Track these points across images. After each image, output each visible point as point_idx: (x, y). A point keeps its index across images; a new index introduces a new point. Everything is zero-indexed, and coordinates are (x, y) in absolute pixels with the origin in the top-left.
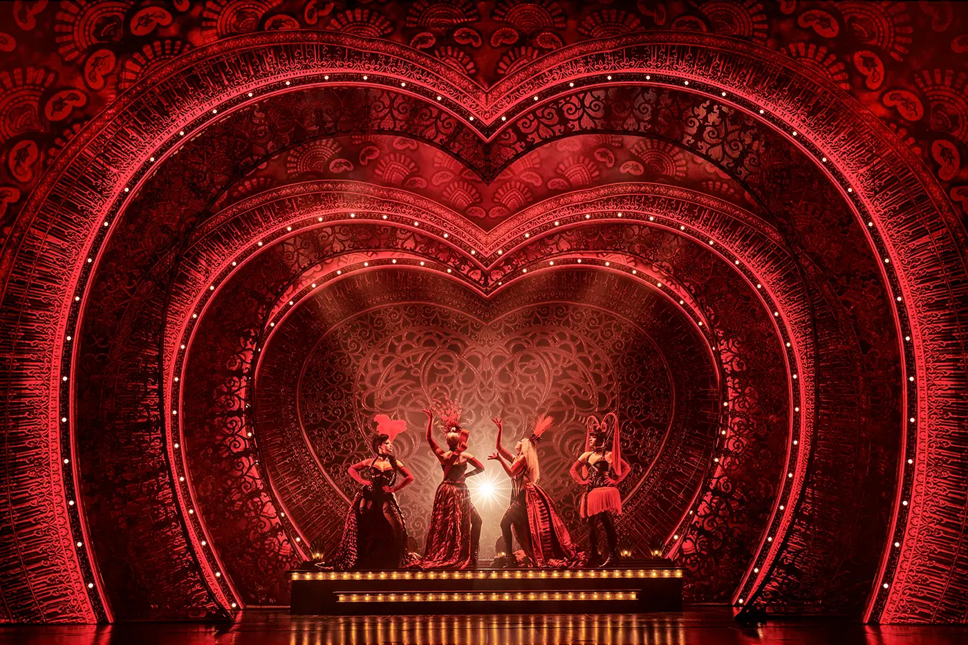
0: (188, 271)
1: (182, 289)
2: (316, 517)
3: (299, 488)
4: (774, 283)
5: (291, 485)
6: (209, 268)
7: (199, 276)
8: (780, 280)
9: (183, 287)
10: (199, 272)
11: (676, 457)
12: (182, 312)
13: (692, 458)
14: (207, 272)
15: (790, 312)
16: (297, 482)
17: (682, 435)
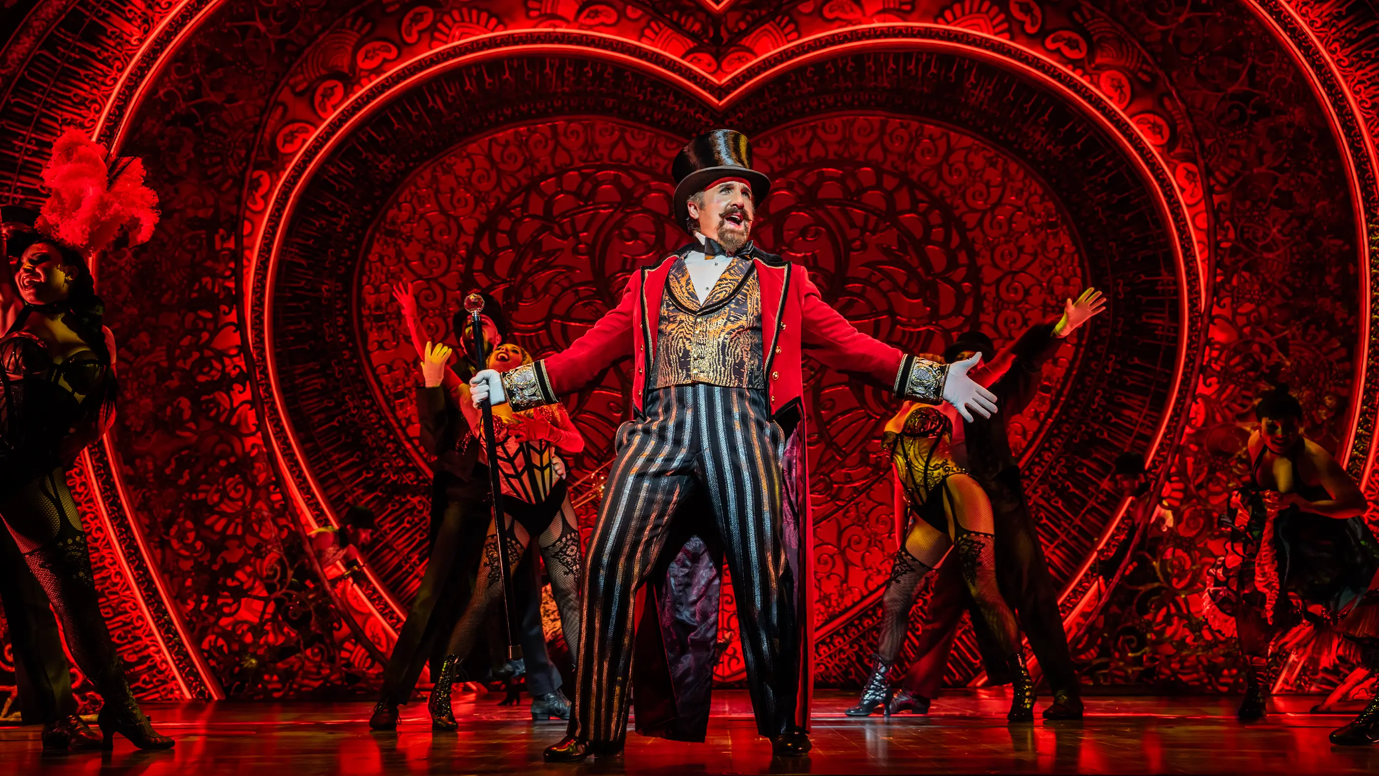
0: (104, 17)
1: (93, 55)
2: (392, 529)
3: (359, 474)
4: (1324, 25)
5: (343, 469)
6: (150, 13)
7: (128, 27)
8: (1340, 17)
9: (95, 50)
10: (129, 20)
11: (1095, 410)
12: (95, 101)
13: (1127, 412)
14: (145, 21)
15: (1360, 82)
16: (353, 464)
17: (1107, 367)
